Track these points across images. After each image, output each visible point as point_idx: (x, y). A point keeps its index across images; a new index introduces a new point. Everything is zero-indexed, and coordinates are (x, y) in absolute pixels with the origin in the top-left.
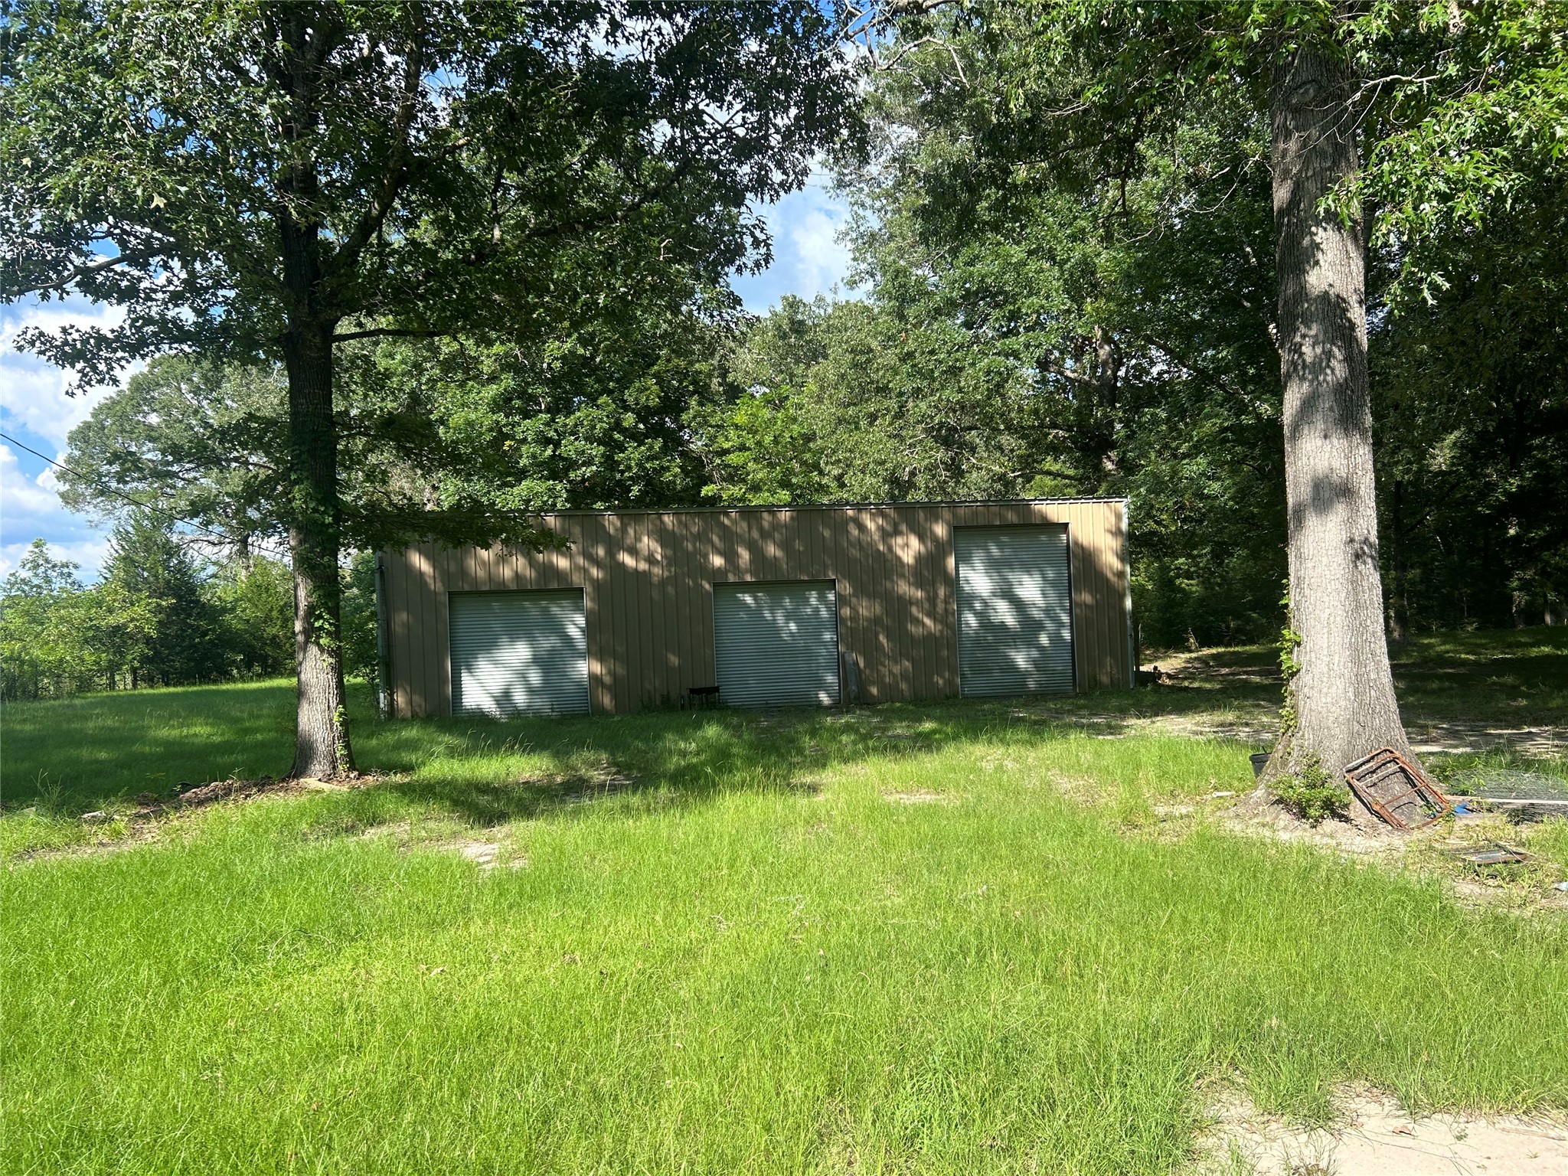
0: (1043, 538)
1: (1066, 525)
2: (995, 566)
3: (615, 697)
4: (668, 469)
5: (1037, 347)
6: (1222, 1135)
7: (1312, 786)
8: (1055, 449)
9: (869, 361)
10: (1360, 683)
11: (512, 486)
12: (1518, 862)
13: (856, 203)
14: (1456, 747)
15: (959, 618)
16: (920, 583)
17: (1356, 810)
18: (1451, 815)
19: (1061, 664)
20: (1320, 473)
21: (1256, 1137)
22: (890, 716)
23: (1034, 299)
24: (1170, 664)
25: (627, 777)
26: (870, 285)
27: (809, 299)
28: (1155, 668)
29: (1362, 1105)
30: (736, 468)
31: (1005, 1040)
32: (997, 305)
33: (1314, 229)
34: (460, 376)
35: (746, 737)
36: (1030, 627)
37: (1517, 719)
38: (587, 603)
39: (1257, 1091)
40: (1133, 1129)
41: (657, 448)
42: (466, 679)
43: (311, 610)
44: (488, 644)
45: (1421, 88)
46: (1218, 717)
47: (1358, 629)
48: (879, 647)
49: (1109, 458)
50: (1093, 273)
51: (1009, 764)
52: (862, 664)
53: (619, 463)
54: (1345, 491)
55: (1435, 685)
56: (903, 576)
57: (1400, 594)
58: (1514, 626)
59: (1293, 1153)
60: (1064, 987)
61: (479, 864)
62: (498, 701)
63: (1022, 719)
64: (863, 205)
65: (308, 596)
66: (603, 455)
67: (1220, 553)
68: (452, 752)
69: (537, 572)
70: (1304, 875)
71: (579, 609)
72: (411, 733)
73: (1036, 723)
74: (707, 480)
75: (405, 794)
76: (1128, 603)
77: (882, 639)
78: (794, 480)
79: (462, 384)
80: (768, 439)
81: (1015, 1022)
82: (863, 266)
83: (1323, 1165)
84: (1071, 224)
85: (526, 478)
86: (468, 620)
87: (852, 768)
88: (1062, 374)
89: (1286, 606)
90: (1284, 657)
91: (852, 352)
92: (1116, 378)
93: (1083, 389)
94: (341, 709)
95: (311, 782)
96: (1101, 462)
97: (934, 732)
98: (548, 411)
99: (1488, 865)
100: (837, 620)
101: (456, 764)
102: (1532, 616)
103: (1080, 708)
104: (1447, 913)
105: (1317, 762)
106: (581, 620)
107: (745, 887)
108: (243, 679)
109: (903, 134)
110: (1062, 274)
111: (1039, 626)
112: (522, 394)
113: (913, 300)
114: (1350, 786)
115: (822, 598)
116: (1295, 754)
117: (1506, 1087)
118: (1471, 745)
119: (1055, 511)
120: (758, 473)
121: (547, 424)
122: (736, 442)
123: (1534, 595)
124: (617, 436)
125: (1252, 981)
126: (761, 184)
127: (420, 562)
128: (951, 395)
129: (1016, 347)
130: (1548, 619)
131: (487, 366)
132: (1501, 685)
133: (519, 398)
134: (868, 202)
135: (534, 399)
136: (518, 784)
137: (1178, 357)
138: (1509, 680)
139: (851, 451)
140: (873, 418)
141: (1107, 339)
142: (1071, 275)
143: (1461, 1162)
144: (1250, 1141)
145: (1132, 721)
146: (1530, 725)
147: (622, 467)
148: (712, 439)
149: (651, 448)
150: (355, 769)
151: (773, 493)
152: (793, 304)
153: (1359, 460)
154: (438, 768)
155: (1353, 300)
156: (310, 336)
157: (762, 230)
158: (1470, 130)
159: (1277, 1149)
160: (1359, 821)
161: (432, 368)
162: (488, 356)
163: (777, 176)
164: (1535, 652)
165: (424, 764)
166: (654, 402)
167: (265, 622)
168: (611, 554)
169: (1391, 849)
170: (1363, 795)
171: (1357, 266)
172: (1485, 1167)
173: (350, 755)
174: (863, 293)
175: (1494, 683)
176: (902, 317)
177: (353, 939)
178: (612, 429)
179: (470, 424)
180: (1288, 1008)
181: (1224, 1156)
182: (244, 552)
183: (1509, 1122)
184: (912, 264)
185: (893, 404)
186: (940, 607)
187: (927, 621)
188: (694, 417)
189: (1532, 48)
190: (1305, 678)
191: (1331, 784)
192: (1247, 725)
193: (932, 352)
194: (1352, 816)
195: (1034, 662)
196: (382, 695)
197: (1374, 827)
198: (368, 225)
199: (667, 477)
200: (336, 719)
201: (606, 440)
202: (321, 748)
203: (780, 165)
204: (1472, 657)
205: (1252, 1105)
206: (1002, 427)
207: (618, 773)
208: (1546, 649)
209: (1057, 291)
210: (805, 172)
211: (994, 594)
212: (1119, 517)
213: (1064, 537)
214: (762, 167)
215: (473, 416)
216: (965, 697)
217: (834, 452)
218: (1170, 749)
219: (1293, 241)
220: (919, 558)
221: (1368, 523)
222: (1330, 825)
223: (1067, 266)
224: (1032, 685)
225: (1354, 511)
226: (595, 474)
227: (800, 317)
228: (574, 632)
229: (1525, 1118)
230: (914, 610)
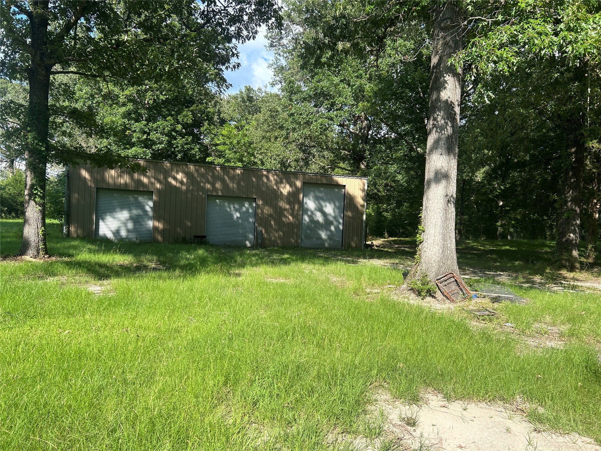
0: (336, 190)
1: (345, 186)
2: (317, 199)
3: (163, 237)
4: (193, 149)
5: (340, 117)
6: (377, 405)
7: (423, 284)
8: (343, 159)
9: (277, 115)
10: (444, 248)
11: (129, 149)
12: (493, 315)
13: (277, 53)
14: (475, 277)
15: (302, 217)
16: (289, 203)
17: (438, 294)
18: (471, 299)
19: (338, 238)
20: (438, 168)
21: (390, 407)
22: (272, 252)
23: (341, 99)
24: (377, 242)
25: (164, 266)
26: (280, 86)
27: (256, 89)
28: (372, 243)
29: (430, 396)
30: (221, 152)
31: (298, 367)
32: (327, 99)
33: (445, 75)
34: (110, 102)
35: (214, 254)
36: (328, 223)
37: (497, 269)
38: (154, 197)
39: (392, 389)
40: (343, 402)
41: (189, 140)
42: (101, 223)
43: (32, 186)
44: (111, 210)
45: (488, 23)
46: (392, 261)
47: (445, 227)
48: (271, 226)
49: (363, 163)
50: (363, 92)
51: (314, 271)
52: (264, 232)
53: (173, 144)
54: (446, 176)
55: (469, 256)
56: (282, 199)
57: (461, 224)
58: (497, 239)
59: (403, 413)
60: (324, 349)
61: (94, 293)
62: (114, 234)
63: (322, 257)
64: (279, 55)
65: (31, 180)
66: (167, 141)
67: (399, 204)
68: (90, 251)
69: (135, 183)
70: (418, 315)
71: (151, 199)
72: (75, 243)
73: (326, 258)
74: (209, 155)
75: (68, 265)
76: (364, 217)
77: (272, 223)
78: (244, 159)
79: (111, 106)
80: (235, 142)
81: (303, 360)
82: (278, 78)
83: (414, 417)
84: (357, 72)
85: (134, 146)
86: (104, 200)
87: (255, 269)
88: (349, 130)
89: (421, 217)
90: (418, 236)
91: (270, 111)
92: (368, 134)
93: (356, 137)
94: (43, 228)
95: (27, 258)
96: (360, 165)
97: (288, 258)
98: (146, 120)
99: (482, 316)
100: (255, 214)
101: (92, 256)
102: (504, 236)
103: (343, 254)
104: (467, 330)
105: (426, 276)
106: (151, 204)
107: (204, 308)
108: (6, 218)
109: (298, 29)
110: (352, 90)
111: (331, 223)
112: (136, 112)
113: (295, 93)
114: (437, 285)
115: (250, 205)
116: (419, 272)
117: (483, 392)
118: (479, 276)
119: (341, 180)
120: (229, 154)
121: (145, 126)
122: (222, 141)
123: (504, 229)
124: (173, 133)
125: (395, 349)
126: (238, 35)
127: (85, 174)
128: (307, 132)
129: (332, 116)
130: (509, 237)
131: (122, 99)
132: (491, 258)
133: (134, 114)
134: (282, 54)
135: (140, 115)
136: (117, 265)
137: (392, 129)
138: (494, 256)
139: (267, 150)
140: (276, 138)
141: (366, 119)
142: (355, 91)
143: (465, 418)
144: (387, 408)
145: (361, 260)
146: (500, 271)
147: (174, 146)
148: (212, 139)
149: (187, 140)
150: (48, 254)
151: (235, 163)
152: (249, 90)
153: (452, 164)
154: (84, 256)
155: (456, 103)
156: (40, 70)
157: (236, 49)
158: (505, 39)
159: (397, 412)
160: (439, 298)
161: (99, 97)
162: (123, 95)
163: (245, 33)
164: (503, 248)
165: (78, 254)
166: (190, 121)
167: (18, 195)
168: (166, 178)
169: (449, 308)
170: (441, 289)
171: (459, 91)
172: (473, 421)
173: (46, 248)
174: (276, 90)
175: (489, 257)
176: (291, 100)
177: (32, 318)
178: (172, 131)
179: (113, 122)
180: (406, 360)
181: (376, 413)
182: (11, 166)
183: (483, 405)
184: (296, 80)
185: (284, 132)
186: (295, 212)
187: (290, 217)
188: (206, 130)
189: (529, 12)
190: (425, 244)
191: (430, 284)
192: (402, 264)
193: (301, 114)
194: (437, 296)
195: (329, 237)
196: (64, 227)
197: (444, 301)
198: (69, 26)
199: (193, 152)
200: (40, 232)
201: (169, 135)
202: (33, 244)
203: (247, 29)
204: (483, 248)
205: (390, 395)
206: (325, 148)
207: (161, 264)
208: (507, 247)
209: (349, 96)
210: (256, 32)
211: (316, 210)
212: (364, 185)
213: (343, 190)
214: (240, 28)
215: (114, 119)
216: (302, 248)
217: (260, 149)
218: (374, 269)
219: (437, 79)
220: (289, 193)
221: (453, 189)
222: (429, 299)
223: (354, 88)
224: (326, 245)
225: (448, 182)
226: (163, 149)
227: (251, 95)
228: (148, 208)
229: (489, 403)
230: (285, 213)
